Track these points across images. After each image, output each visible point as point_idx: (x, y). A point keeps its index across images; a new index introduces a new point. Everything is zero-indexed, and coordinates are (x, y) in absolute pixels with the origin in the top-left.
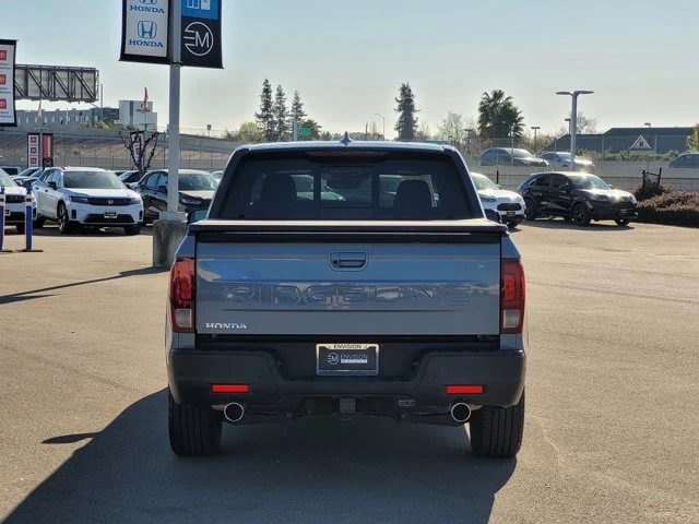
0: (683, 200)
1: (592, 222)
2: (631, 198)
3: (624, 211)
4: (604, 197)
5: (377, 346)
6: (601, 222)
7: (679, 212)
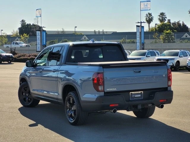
0: (24, 56)
1: (2, 62)
2: (12, 56)
3: (11, 59)
4: (6, 55)
5: (142, 92)
6: (5, 62)
7: (23, 59)
